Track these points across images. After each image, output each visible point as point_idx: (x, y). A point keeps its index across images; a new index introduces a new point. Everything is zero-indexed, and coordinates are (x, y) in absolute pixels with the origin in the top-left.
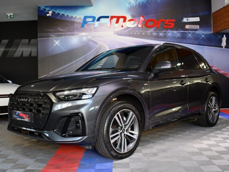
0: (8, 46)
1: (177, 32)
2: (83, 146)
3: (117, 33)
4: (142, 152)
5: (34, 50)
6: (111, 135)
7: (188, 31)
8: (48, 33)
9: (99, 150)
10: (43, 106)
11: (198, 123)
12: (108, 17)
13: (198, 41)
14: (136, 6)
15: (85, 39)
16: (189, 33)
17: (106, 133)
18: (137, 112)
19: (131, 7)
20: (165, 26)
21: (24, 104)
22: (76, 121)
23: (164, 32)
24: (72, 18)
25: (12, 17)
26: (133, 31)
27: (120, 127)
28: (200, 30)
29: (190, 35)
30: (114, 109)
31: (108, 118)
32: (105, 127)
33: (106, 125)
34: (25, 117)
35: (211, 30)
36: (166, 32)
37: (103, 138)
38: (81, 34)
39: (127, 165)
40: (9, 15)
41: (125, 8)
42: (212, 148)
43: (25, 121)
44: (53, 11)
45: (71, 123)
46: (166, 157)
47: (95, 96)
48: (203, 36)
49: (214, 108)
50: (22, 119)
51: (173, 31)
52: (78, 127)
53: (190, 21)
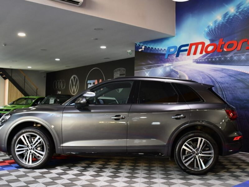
3: (196, 61)
8: (141, 66)
12: (187, 45)
14: (215, 29)
15: (168, 69)
19: (209, 30)
25: (131, 53)
26: (212, 57)
38: (165, 64)
41: (204, 33)
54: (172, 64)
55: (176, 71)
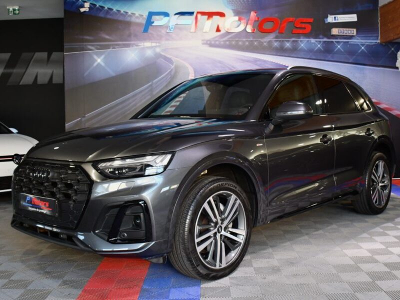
0: (11, 64)
1: (316, 41)
2: (147, 258)
3: (209, 42)
4: (252, 266)
5: (57, 71)
6: (197, 238)
7: (337, 39)
8: (83, 42)
9: (175, 264)
10: (75, 187)
11: (352, 207)
12: (191, 13)
13: (354, 57)
15: (149, 53)
16: (338, 42)
17: (188, 235)
18: (244, 195)
20: (296, 30)
21: (40, 182)
22: (134, 216)
23: (293, 41)
24: (127, 16)
25: (17, 12)
26: (237, 39)
27: (213, 222)
28: (358, 38)
29: (339, 47)
30: (203, 192)
31: (191, 209)
32: (187, 225)
33: (188, 220)
34: (43, 206)
35: (378, 37)
36: (297, 41)
37: (184, 244)
38: (142, 44)
39: (226, 291)
40: (11, 9)
42: (377, 257)
43: (42, 213)
44: (91, 3)
45: (125, 219)
46: (295, 275)
47: (168, 169)
48: (363, 48)
49: (381, 181)
50: (38, 210)
51: (309, 38)
52: (138, 226)
53: (339, 21)
54: (158, 44)
55: (168, 58)
